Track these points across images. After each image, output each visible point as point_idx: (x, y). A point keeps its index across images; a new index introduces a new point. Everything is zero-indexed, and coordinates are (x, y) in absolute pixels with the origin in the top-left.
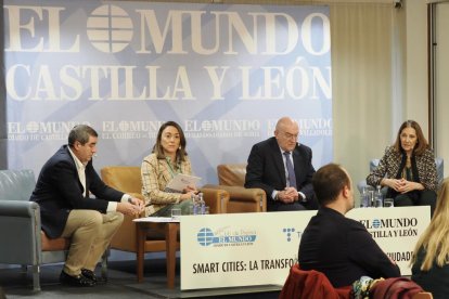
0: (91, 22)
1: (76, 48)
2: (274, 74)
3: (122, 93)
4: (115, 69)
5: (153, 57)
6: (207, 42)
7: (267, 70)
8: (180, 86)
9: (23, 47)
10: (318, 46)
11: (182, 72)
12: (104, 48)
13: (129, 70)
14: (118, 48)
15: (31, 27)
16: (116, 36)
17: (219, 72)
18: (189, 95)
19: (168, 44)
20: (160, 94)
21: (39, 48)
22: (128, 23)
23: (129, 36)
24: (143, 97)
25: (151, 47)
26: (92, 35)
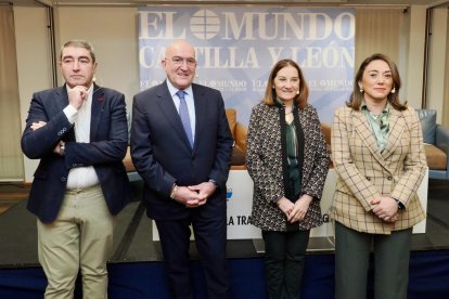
0: (193, 20)
1: (183, 36)
2: (314, 51)
3: (212, 63)
4: (208, 49)
5: (233, 41)
6: (269, 32)
7: (310, 50)
8: (250, 59)
9: (150, 35)
10: (346, 34)
11: (252, 51)
12: (201, 36)
13: (217, 50)
14: (210, 36)
15: (154, 24)
16: (209, 29)
17: (277, 51)
18: (256, 65)
19: (243, 34)
20: (237, 64)
21: (160, 37)
22: (217, 21)
23: (217, 29)
24: (226, 66)
25: (231, 35)
26: (193, 29)
